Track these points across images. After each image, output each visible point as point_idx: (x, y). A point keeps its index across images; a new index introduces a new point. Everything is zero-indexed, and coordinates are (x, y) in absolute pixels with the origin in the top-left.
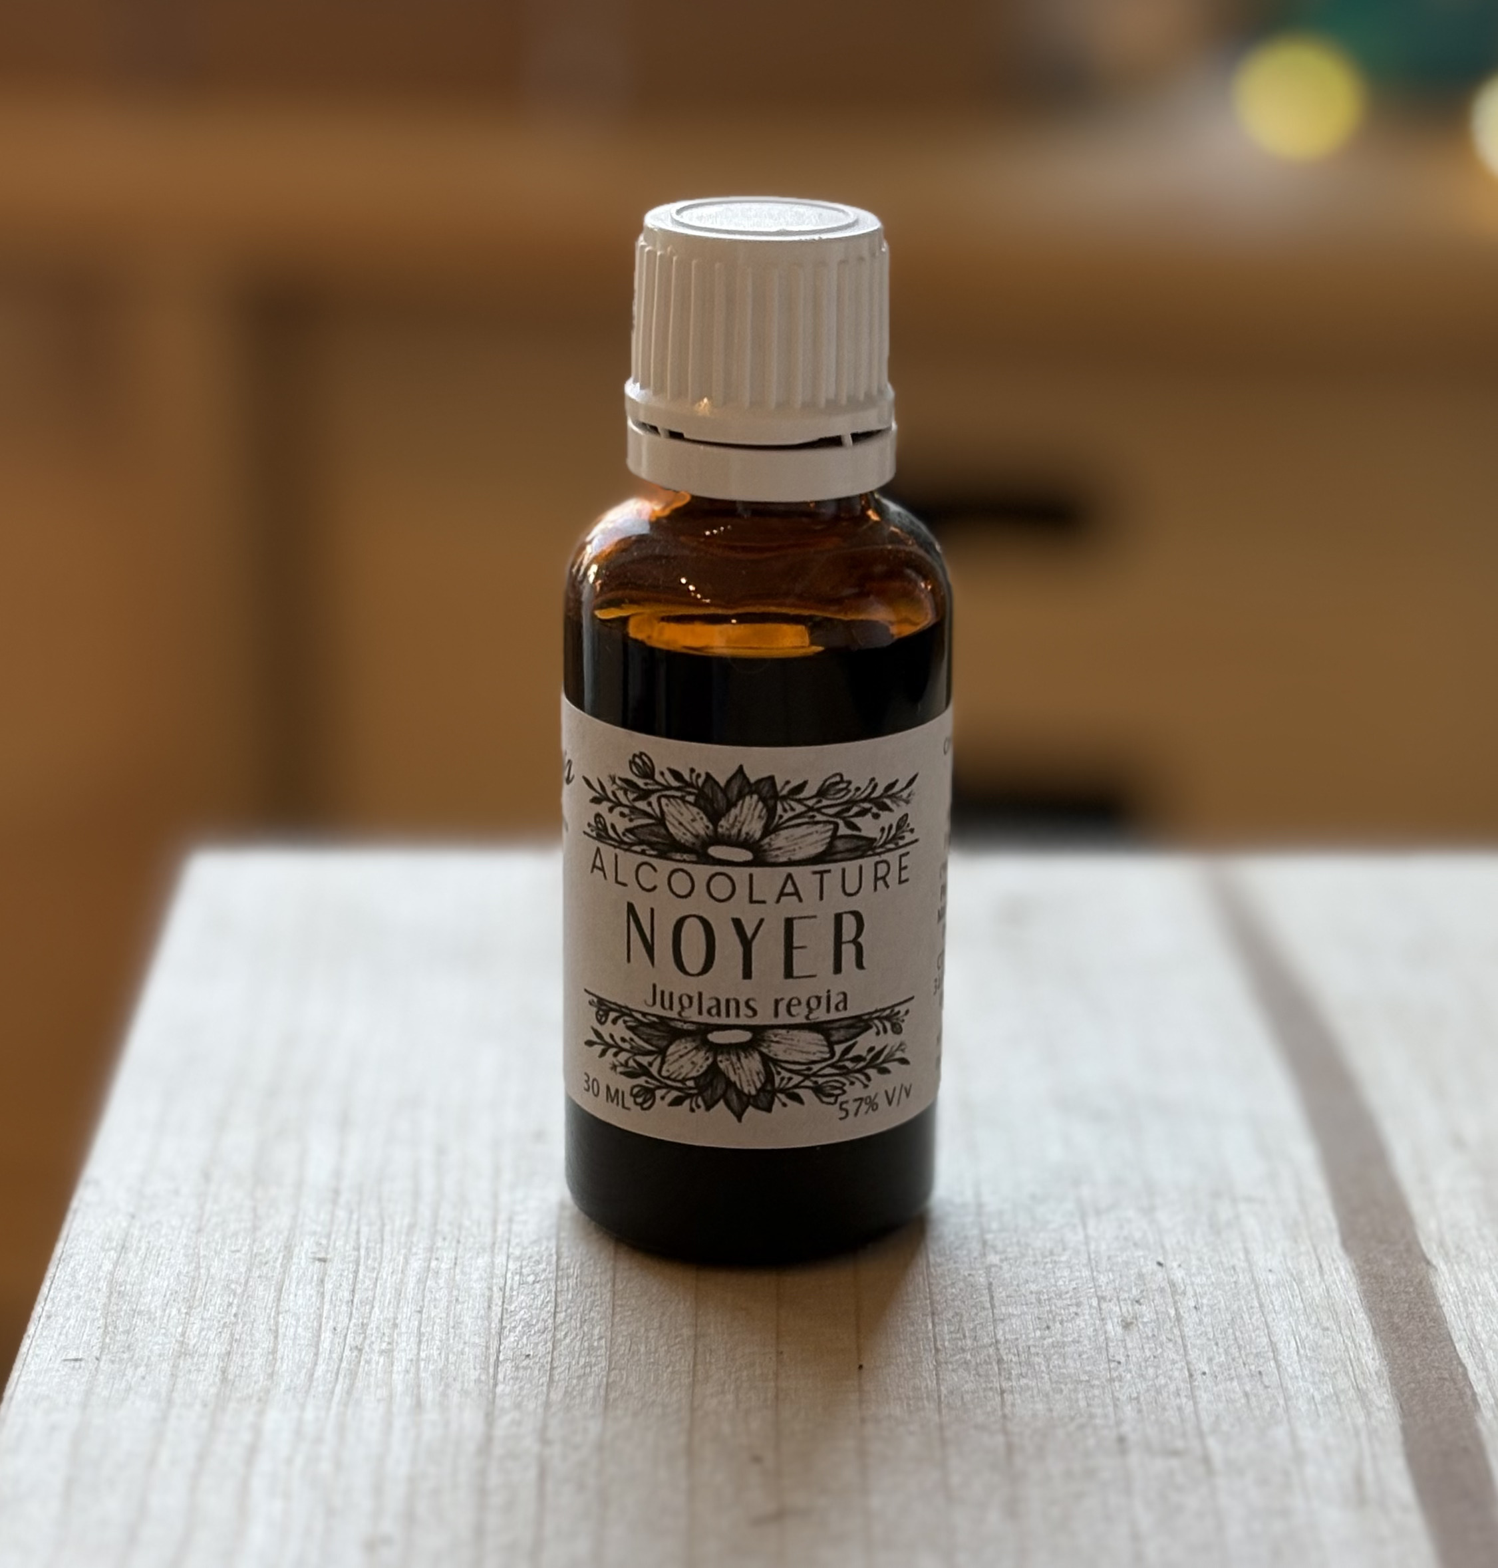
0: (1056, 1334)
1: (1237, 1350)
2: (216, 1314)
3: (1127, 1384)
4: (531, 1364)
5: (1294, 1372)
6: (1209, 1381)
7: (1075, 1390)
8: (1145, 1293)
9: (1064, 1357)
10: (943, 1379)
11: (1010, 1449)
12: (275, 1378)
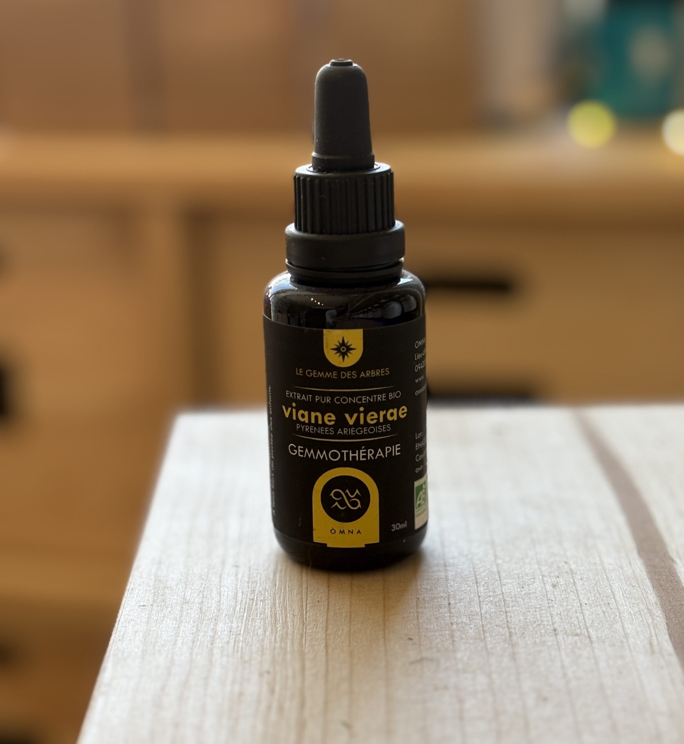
0: (526, 590)
1: (599, 595)
2: (196, 587)
3: (556, 609)
4: (320, 604)
5: (622, 602)
6: (588, 607)
7: (536, 611)
8: (560, 574)
9: (530, 598)
10: (483, 608)
11: (510, 633)
12: (220, 611)
